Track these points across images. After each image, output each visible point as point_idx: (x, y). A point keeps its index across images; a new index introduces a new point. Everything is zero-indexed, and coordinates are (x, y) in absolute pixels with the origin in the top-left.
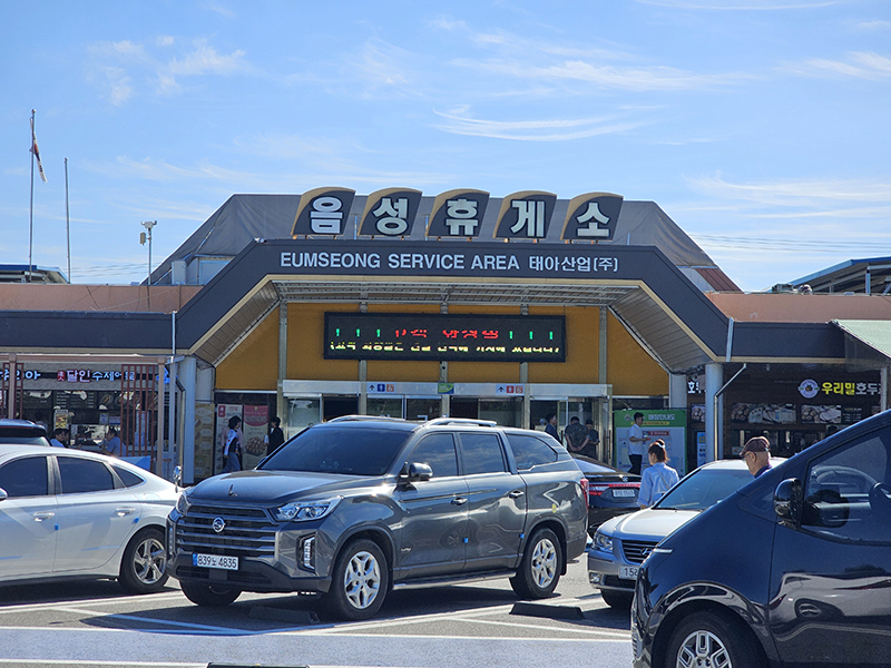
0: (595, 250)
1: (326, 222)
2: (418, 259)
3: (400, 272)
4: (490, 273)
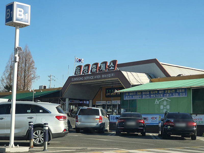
0: (111, 72)
2: (88, 77)
3: (86, 80)
4: (97, 79)
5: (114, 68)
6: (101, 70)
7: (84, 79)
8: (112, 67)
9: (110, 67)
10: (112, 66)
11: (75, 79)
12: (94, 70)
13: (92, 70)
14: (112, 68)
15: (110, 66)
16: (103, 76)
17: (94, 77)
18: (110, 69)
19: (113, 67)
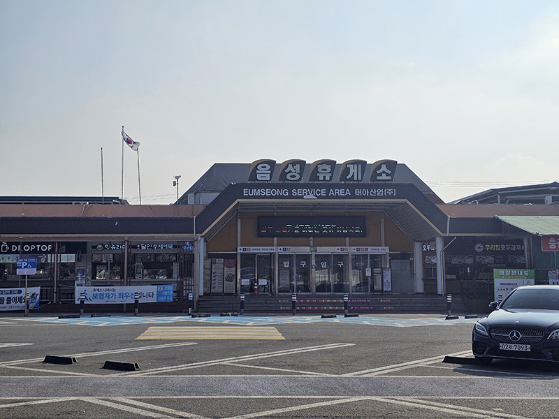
0: (384, 185)
1: (263, 175)
2: (305, 191)
3: (297, 197)
4: (337, 197)
5: (389, 178)
6: (348, 177)
7: (290, 193)
8: (384, 175)
9: (380, 175)
10: (384, 172)
11: (256, 192)
12: (324, 177)
13: (318, 174)
14: (384, 177)
15: (378, 172)
16: (359, 192)
17: (327, 192)
18: (378, 178)
19: (387, 175)
